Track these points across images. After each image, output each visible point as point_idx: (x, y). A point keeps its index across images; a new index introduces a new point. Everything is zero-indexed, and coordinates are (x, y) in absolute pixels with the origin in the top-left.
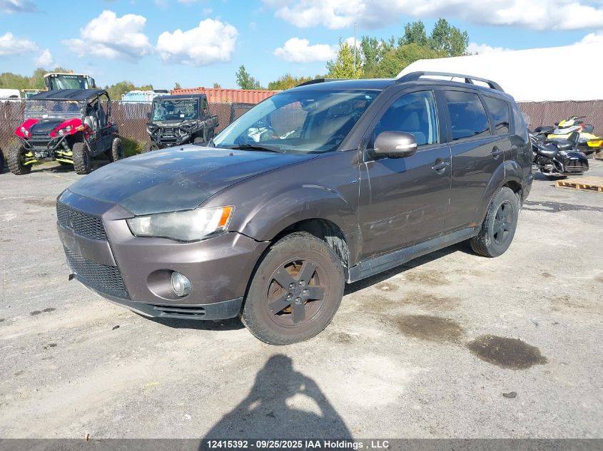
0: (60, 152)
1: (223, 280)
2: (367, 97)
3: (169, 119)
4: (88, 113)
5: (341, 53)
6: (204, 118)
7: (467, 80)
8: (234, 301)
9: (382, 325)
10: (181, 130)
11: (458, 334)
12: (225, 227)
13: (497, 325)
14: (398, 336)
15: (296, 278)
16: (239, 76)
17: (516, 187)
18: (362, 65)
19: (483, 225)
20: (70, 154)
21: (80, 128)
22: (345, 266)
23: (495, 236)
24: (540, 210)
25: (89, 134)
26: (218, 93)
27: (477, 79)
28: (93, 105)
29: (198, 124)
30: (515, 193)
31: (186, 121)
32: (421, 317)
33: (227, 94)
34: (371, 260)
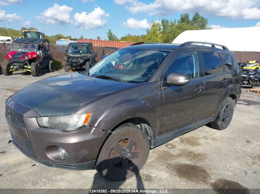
0: (25, 66)
1: (85, 152)
2: (165, 54)
3: (75, 53)
4: (39, 49)
5: (152, 26)
6: (91, 53)
7: (213, 46)
8: (90, 163)
9: (168, 170)
10: (80, 58)
11: (207, 178)
12: (87, 124)
13: (226, 173)
14: (175, 177)
15: (125, 148)
16: (108, 34)
17: (234, 97)
18: (161, 31)
19: (218, 115)
20: (30, 67)
21: (35, 56)
22: (150, 139)
23: (223, 120)
24: (242, 104)
25: (39, 59)
26: (98, 42)
27: (217, 45)
28: (41, 46)
29: (88, 56)
30: (233, 99)
31: (82, 54)
32: (187, 165)
33: (102, 43)
34: (163, 136)
